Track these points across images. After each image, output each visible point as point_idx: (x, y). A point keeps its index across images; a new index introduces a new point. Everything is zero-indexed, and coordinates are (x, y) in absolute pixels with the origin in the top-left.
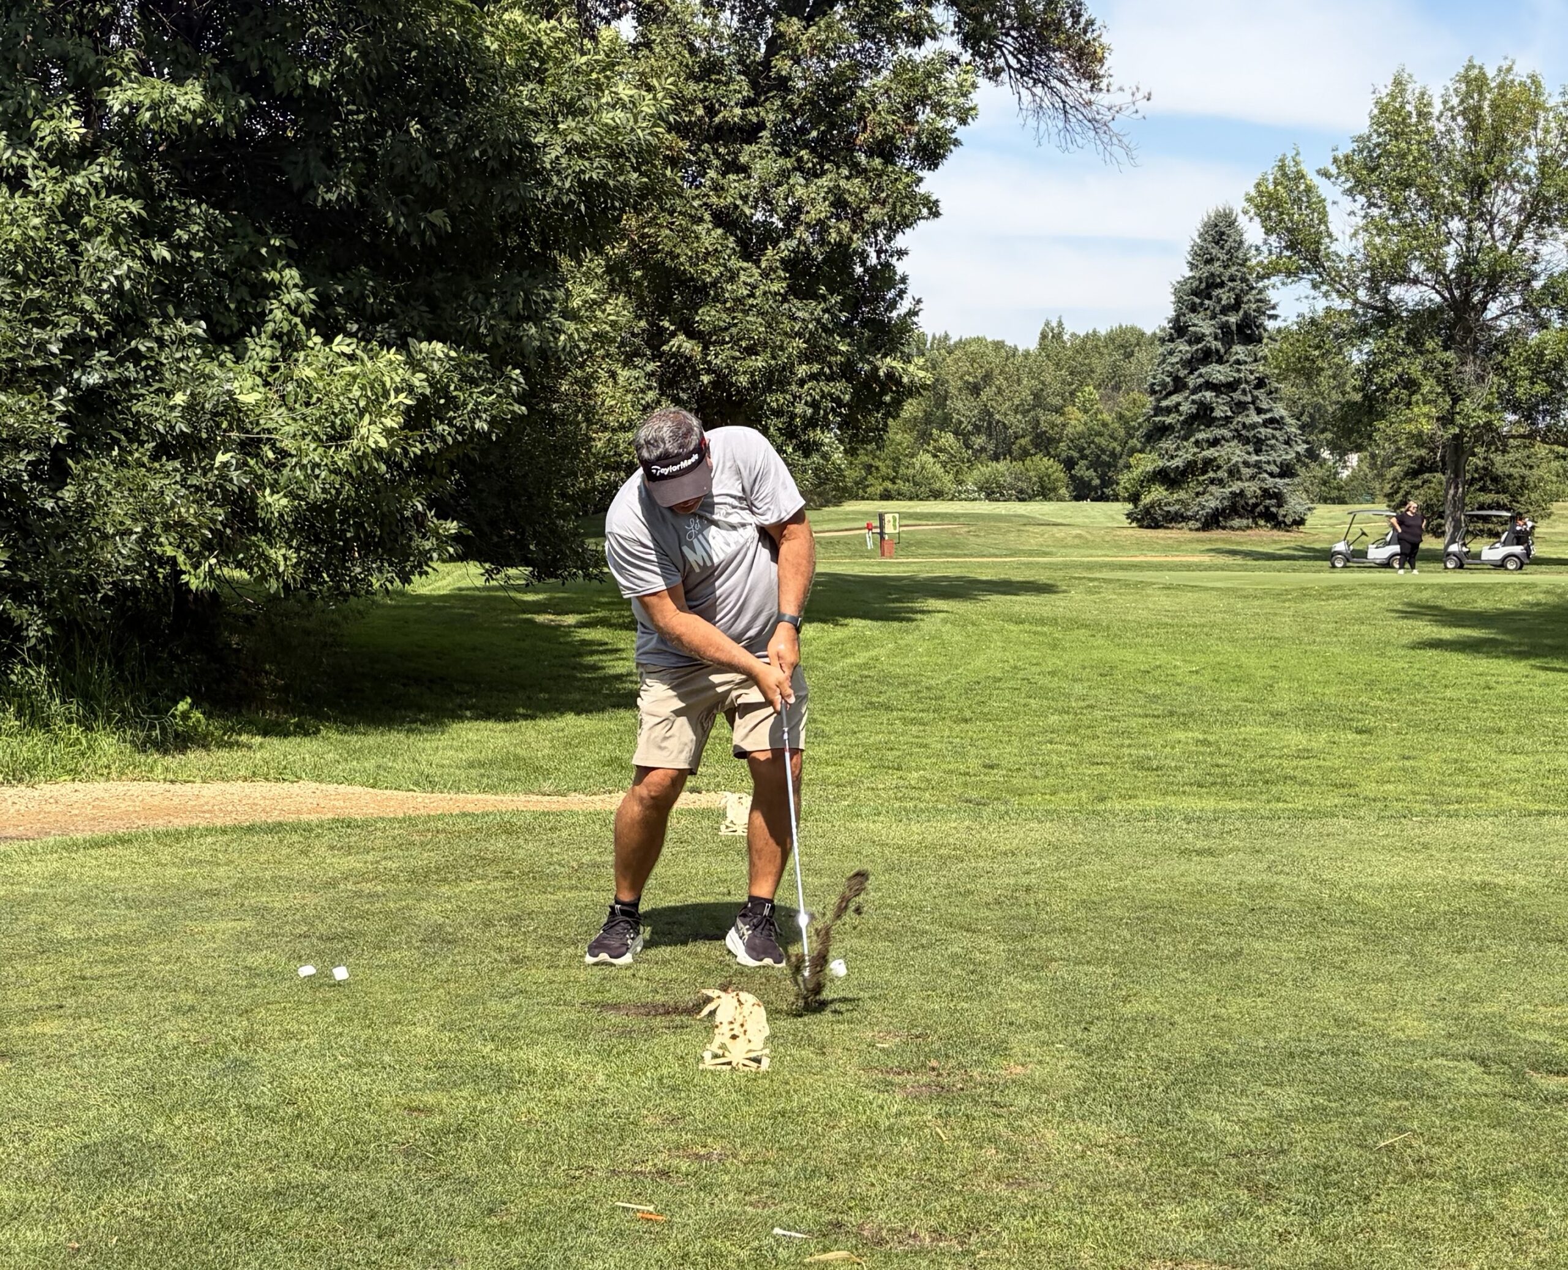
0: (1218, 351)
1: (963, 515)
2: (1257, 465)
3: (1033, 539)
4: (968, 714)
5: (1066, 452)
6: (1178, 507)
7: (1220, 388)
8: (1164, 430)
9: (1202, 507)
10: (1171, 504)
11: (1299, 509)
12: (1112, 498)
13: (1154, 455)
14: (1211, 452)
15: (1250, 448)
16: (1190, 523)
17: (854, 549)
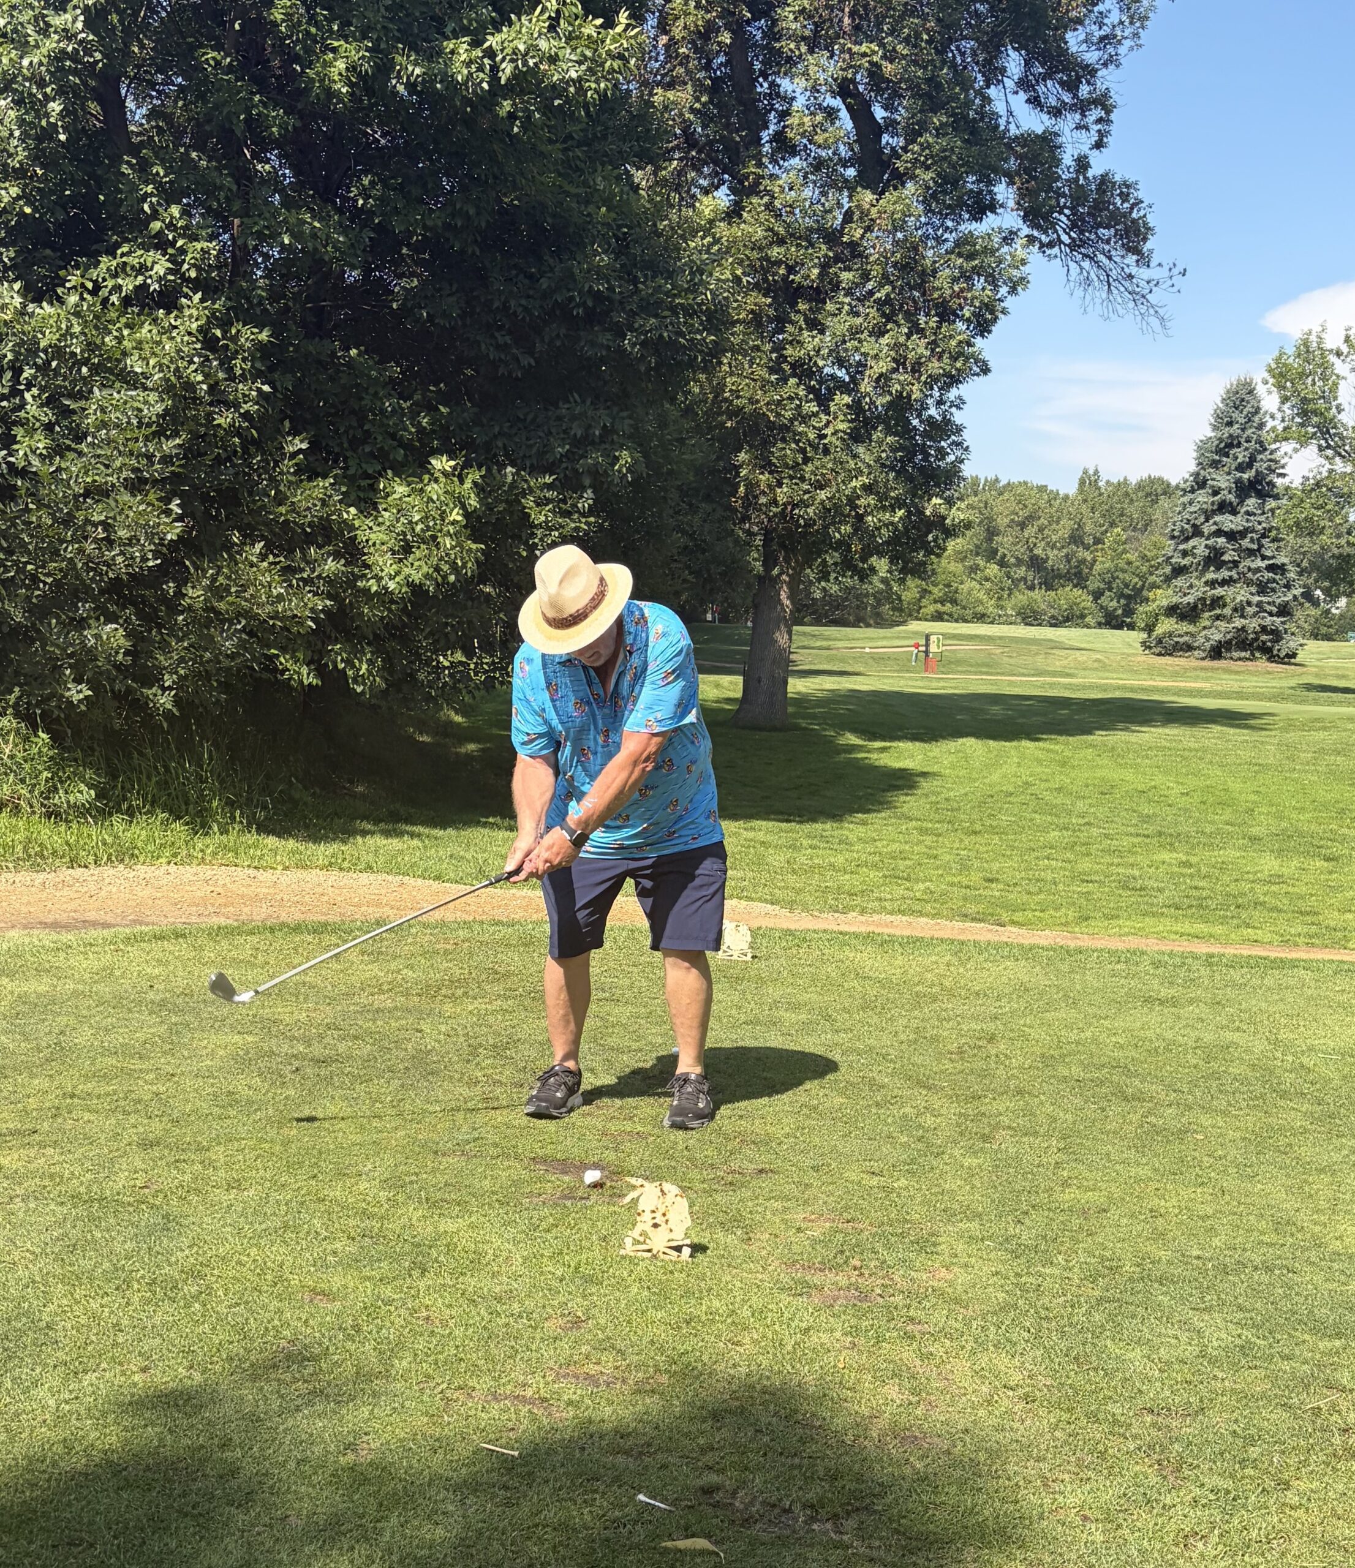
0: (1231, 503)
1: (1001, 638)
2: (1259, 604)
3: (1059, 661)
5: (1094, 584)
6: (1186, 638)
7: (1231, 536)
8: (1179, 571)
9: (1208, 639)
10: (1180, 636)
11: (1292, 644)
12: (1131, 627)
13: (1170, 592)
14: (1219, 591)
15: (1254, 589)
16: (1196, 653)
17: (902, 664)
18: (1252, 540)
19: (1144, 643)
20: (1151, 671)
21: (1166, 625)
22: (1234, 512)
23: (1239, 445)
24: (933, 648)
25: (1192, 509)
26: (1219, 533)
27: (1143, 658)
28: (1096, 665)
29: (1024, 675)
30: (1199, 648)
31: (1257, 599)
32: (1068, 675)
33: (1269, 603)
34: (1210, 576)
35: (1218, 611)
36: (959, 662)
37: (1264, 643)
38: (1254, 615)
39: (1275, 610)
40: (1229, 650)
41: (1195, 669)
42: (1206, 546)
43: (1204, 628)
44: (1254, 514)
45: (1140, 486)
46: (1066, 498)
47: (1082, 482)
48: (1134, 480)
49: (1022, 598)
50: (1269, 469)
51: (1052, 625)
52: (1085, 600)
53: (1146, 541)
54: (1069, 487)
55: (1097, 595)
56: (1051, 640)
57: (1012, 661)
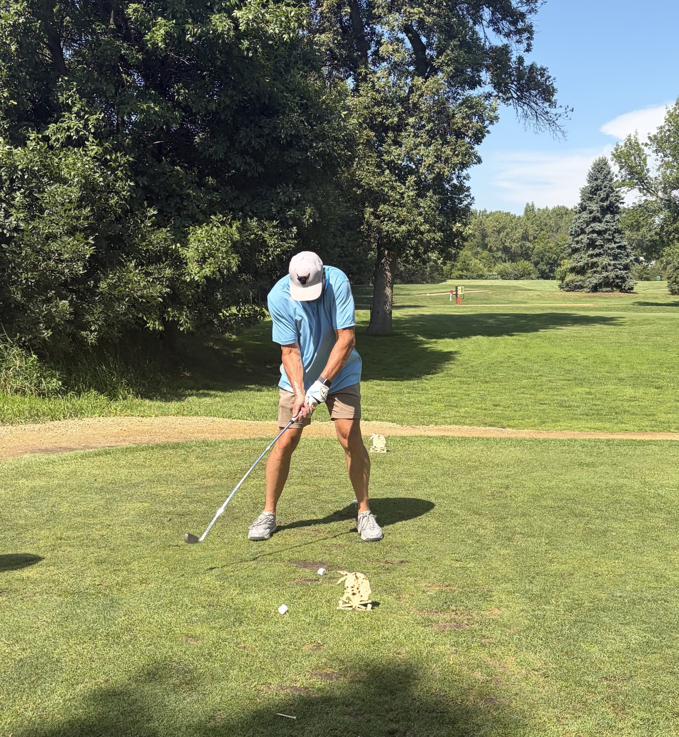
0: (598, 217)
1: (491, 286)
2: (614, 265)
3: (520, 296)
5: (534, 258)
6: (580, 283)
7: (599, 233)
8: (575, 251)
9: (590, 283)
10: (577, 282)
11: (631, 283)
12: (554, 278)
13: (571, 261)
14: (595, 260)
15: (611, 258)
16: (585, 289)
17: (445, 301)
18: (609, 235)
19: (561, 287)
20: (564, 299)
21: (570, 277)
22: (600, 222)
23: (601, 189)
24: (460, 293)
25: (580, 221)
26: (593, 232)
27: (560, 293)
28: (538, 297)
29: (504, 304)
30: (586, 287)
31: (613, 262)
32: (525, 303)
33: (619, 264)
34: (590, 252)
35: (595, 269)
36: (472, 299)
37: (617, 283)
38: (612, 270)
39: (622, 267)
40: (601, 287)
41: (585, 297)
42: (588, 238)
43: (589, 277)
44: (610, 222)
45: (554, 211)
46: (519, 218)
47: (526, 211)
48: (551, 208)
49: (500, 266)
50: (616, 200)
51: (515, 279)
52: (531, 267)
53: (558, 236)
54: (520, 213)
55: (536, 264)
56: (515, 286)
57: (497, 297)
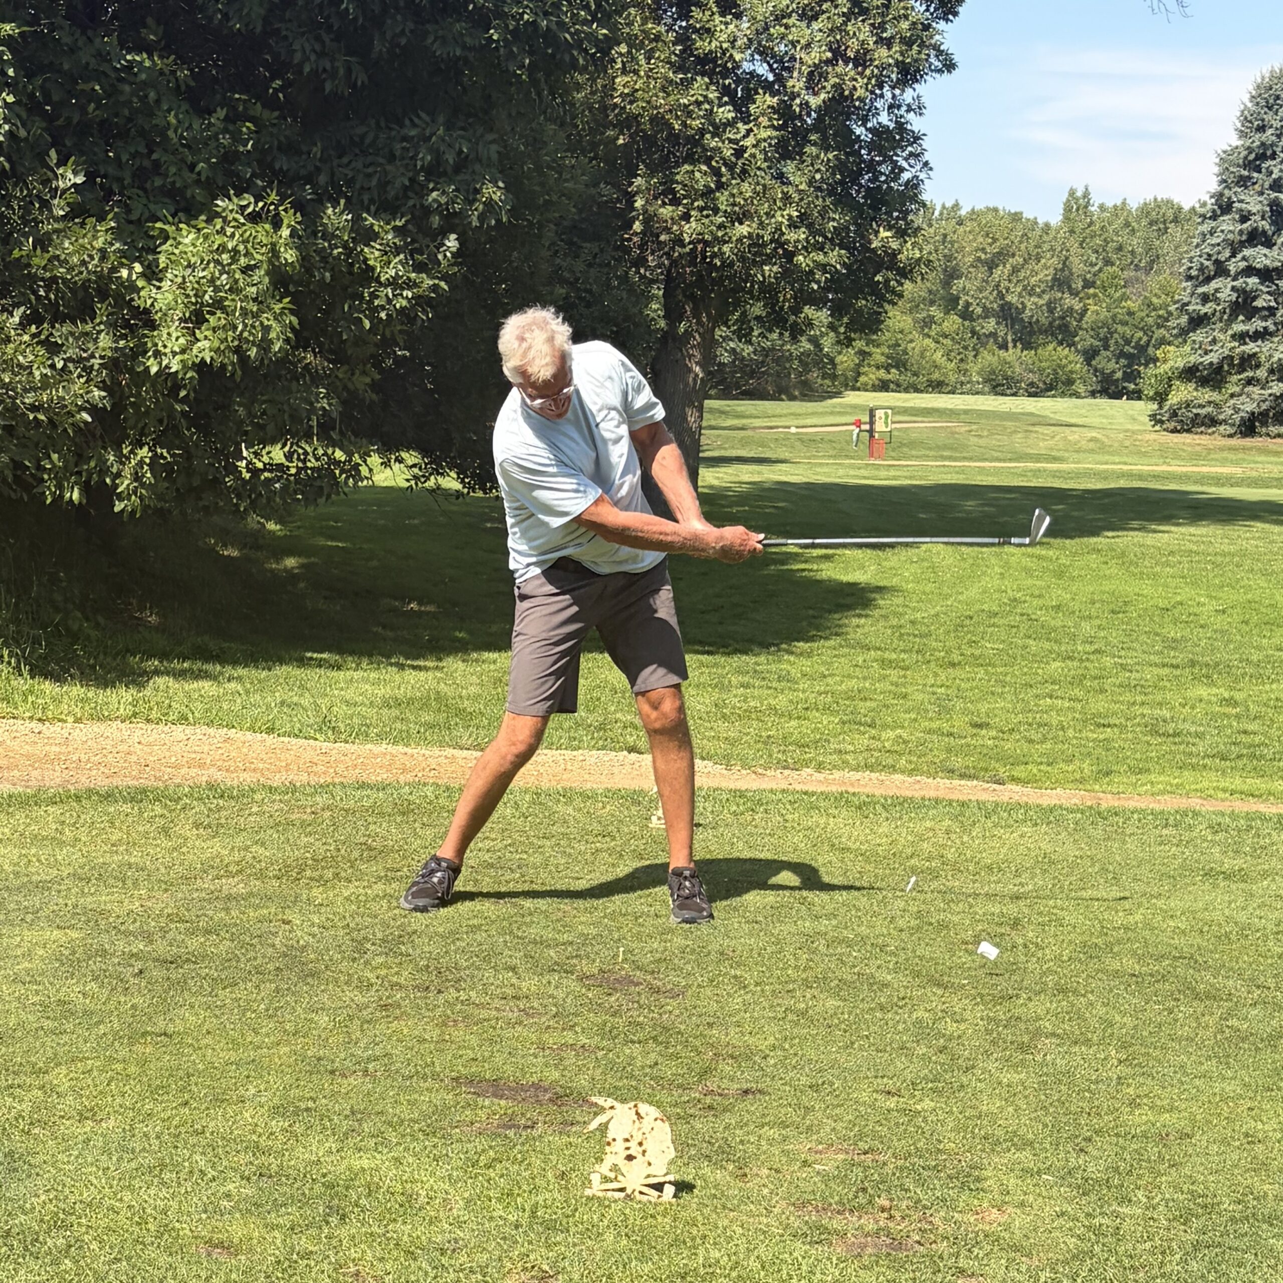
0: (1264, 232)
1: (966, 412)
3: (1043, 441)
4: (956, 657)
5: (1085, 340)
6: (1210, 409)
7: (1265, 275)
8: (1198, 322)
9: (1237, 411)
10: (1201, 406)
12: (1137, 395)
13: (1187, 348)
14: (1251, 347)
16: (1222, 428)
17: (839, 449)
19: (1153, 417)
20: (1164, 453)
21: (1182, 393)
22: (1269, 244)
23: (1273, 156)
24: (880, 426)
25: (1215, 241)
26: (1249, 271)
27: (1154, 436)
28: (1091, 445)
29: (999, 460)
30: (1225, 421)
32: (1055, 459)
34: (1239, 327)
35: (1250, 374)
36: (912, 444)
40: (1264, 424)
41: (1222, 449)
42: (1233, 289)
43: (1232, 396)
45: (1143, 212)
46: (1048, 228)
47: (1067, 208)
49: (990, 359)
51: (1030, 395)
52: (1073, 361)
53: (1152, 283)
55: (1089, 356)
56: (1031, 414)
57: (982, 442)
